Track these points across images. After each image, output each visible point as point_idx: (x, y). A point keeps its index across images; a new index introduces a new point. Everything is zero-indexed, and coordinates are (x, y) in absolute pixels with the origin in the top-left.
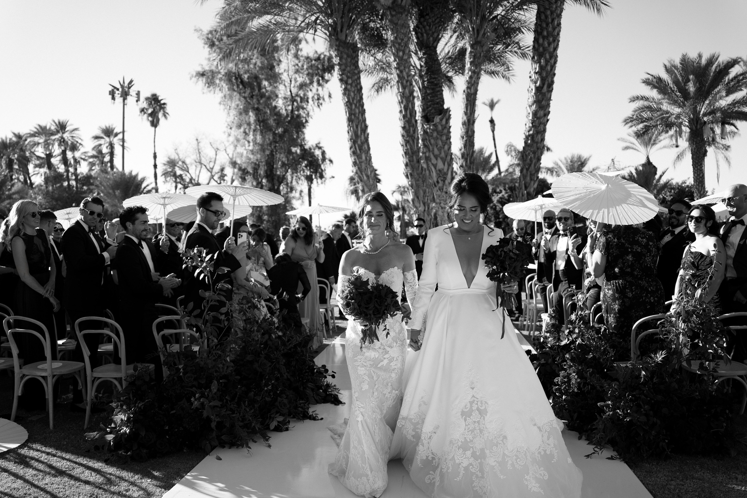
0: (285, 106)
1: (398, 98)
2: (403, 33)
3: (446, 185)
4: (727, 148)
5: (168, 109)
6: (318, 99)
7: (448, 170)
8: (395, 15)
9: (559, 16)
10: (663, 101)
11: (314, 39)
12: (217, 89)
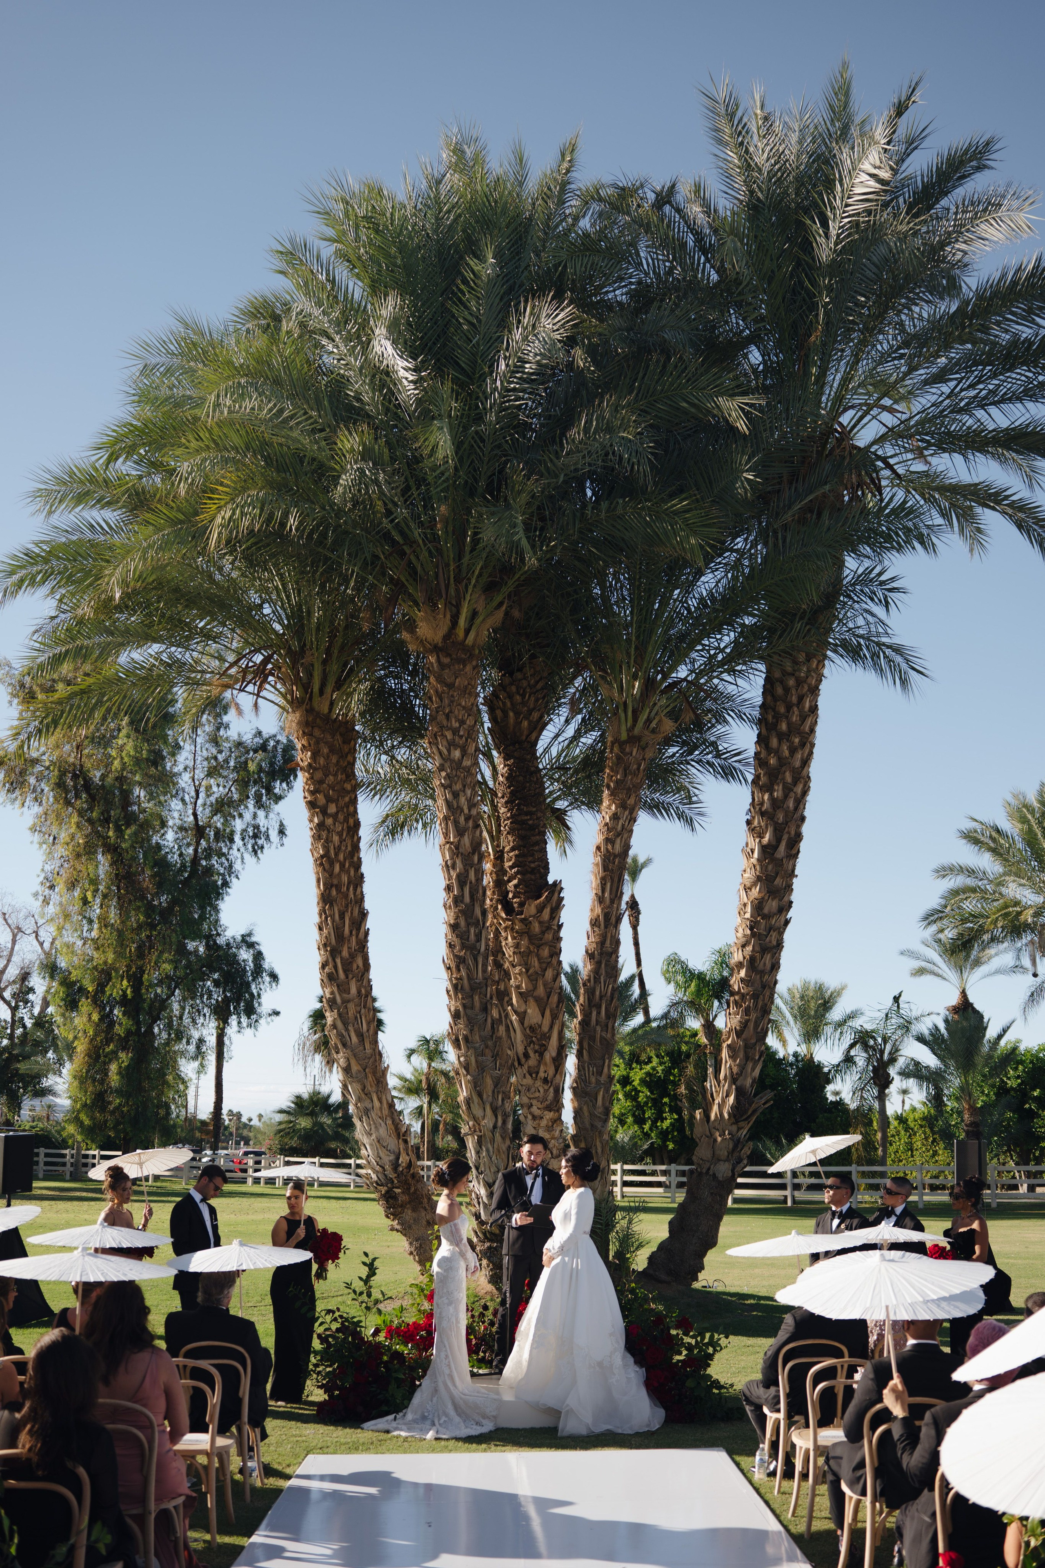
0: (180, 847)
1: (443, 855)
2: (464, 708)
3: (546, 1064)
6: (255, 836)
7: (551, 1027)
8: (448, 666)
9: (815, 691)
10: (1007, 878)
11: (256, 705)
12: (30, 797)
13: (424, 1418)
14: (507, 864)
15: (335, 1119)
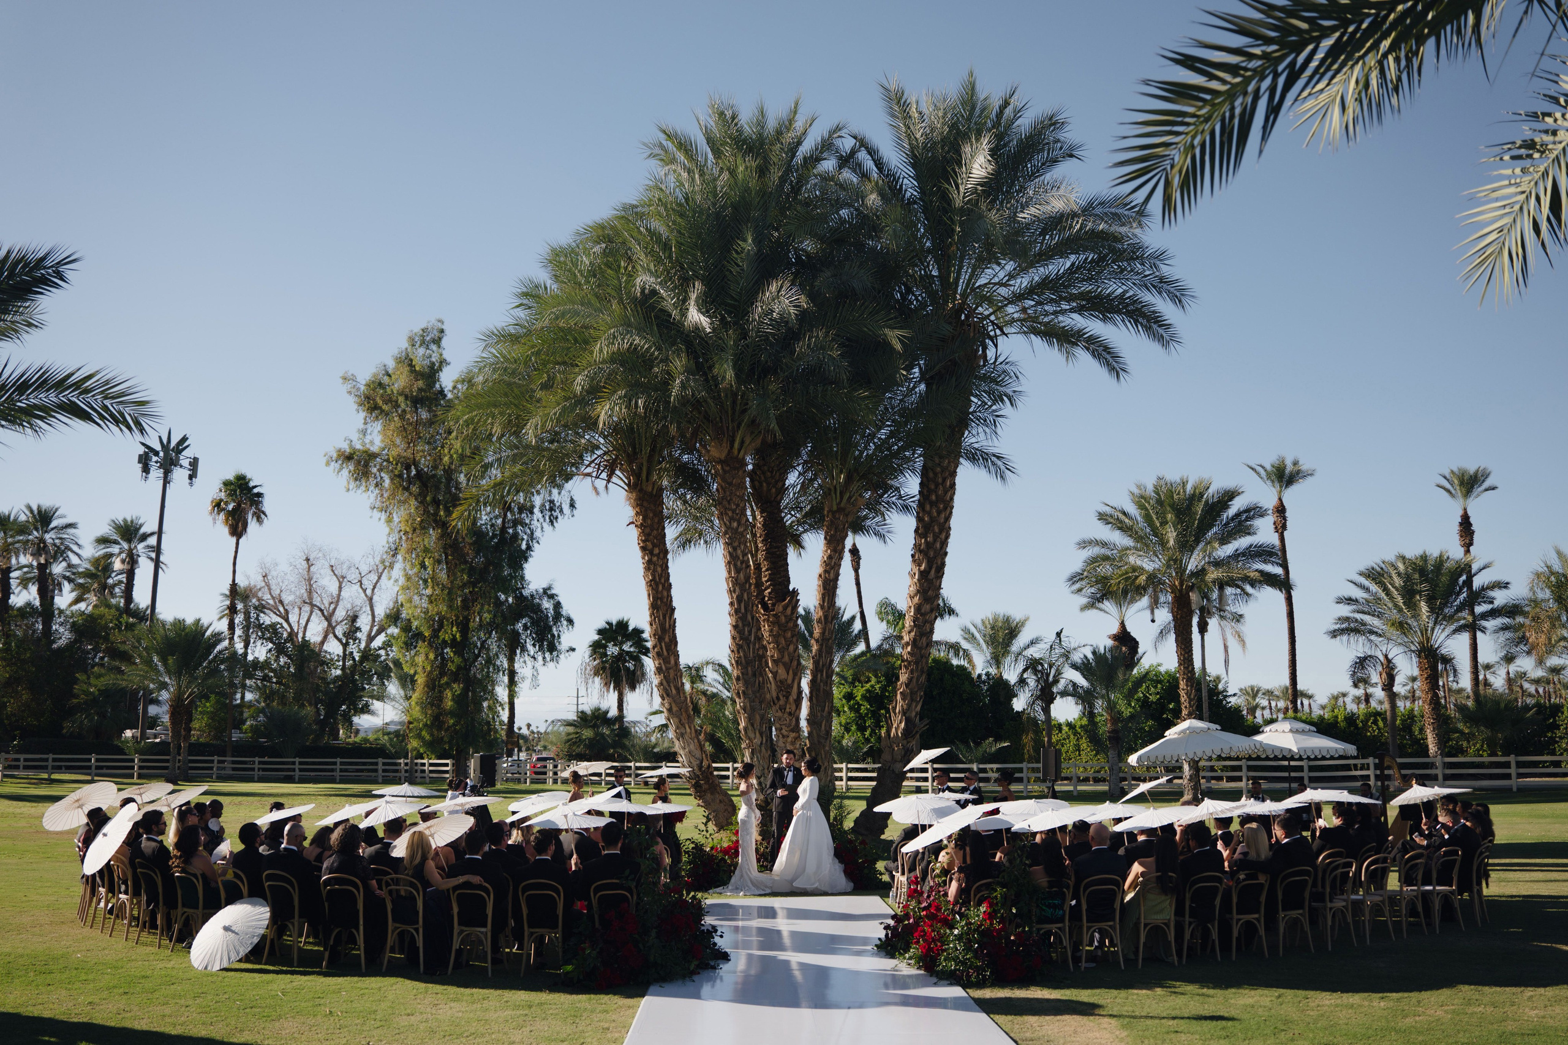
1: (728, 585)
4: (1238, 618)
5: (267, 505)
6: (551, 509)
10: (1129, 551)
12: (372, 484)
13: (737, 889)
14: (764, 579)
15: (613, 730)
